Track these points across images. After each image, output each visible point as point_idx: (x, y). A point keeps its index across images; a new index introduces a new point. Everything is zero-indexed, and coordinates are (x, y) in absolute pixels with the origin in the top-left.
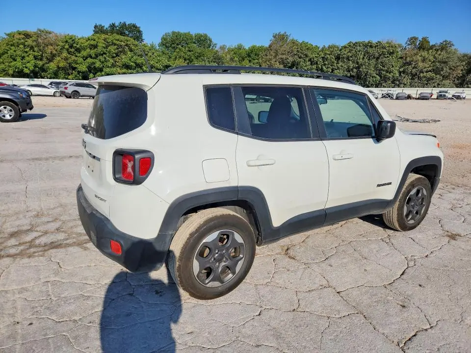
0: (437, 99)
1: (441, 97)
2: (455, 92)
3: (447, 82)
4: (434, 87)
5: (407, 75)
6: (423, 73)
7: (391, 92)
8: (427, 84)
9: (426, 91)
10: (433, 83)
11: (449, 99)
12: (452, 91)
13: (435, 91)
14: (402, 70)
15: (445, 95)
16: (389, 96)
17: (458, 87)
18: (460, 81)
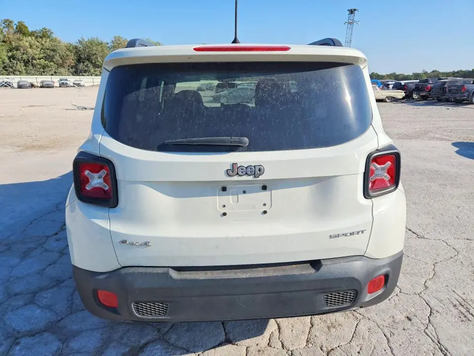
0: (60, 87)
1: (63, 85)
2: (74, 79)
3: (62, 70)
4: (52, 75)
5: (18, 61)
6: (35, 60)
7: (8, 80)
8: (44, 72)
9: (47, 78)
10: (50, 71)
11: (71, 86)
12: (72, 79)
13: (56, 80)
14: (10, 54)
15: (67, 84)
16: (10, 86)
17: (74, 75)
18: (74, 70)
